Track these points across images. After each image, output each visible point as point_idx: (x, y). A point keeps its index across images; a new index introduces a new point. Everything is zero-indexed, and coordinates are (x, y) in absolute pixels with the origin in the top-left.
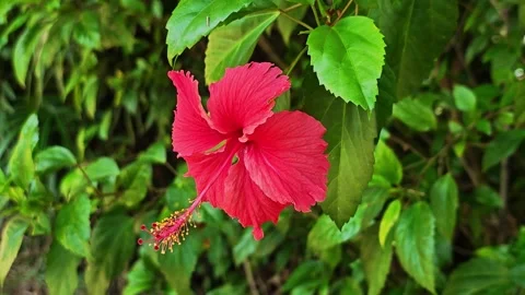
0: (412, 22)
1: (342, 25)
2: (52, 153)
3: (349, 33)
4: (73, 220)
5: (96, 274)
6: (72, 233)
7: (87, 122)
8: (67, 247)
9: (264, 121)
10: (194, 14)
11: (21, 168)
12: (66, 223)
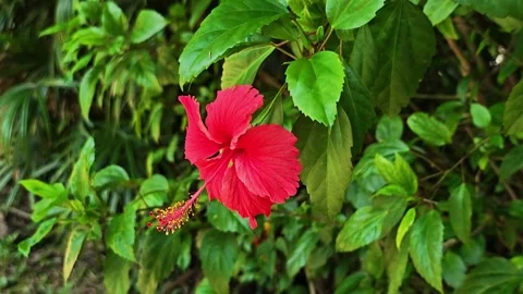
0: (397, 49)
1: (317, 58)
2: (110, 171)
3: (320, 65)
4: (122, 228)
5: (147, 276)
6: (120, 240)
7: (155, 146)
8: (116, 251)
9: (244, 132)
10: (200, 50)
11: (79, 184)
12: (117, 232)
